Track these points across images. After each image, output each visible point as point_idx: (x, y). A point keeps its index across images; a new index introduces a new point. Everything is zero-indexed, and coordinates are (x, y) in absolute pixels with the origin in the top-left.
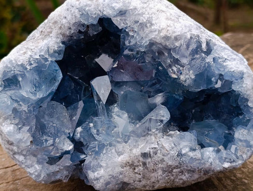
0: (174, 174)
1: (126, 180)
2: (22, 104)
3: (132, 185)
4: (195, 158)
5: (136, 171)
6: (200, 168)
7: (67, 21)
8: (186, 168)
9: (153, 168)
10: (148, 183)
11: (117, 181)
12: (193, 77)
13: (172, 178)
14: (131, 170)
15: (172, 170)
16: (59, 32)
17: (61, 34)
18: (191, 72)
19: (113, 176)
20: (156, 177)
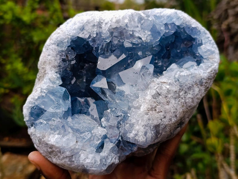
0: (182, 96)
1: (156, 122)
2: (54, 119)
3: (162, 124)
4: (187, 75)
5: (157, 111)
6: (195, 81)
7: (51, 56)
8: (186, 87)
9: (166, 101)
10: (171, 114)
11: (150, 127)
12: (149, 33)
13: (183, 100)
14: (154, 112)
15: (179, 94)
16: (50, 66)
17: (52, 67)
18: (146, 32)
19: (145, 125)
20: (173, 106)
